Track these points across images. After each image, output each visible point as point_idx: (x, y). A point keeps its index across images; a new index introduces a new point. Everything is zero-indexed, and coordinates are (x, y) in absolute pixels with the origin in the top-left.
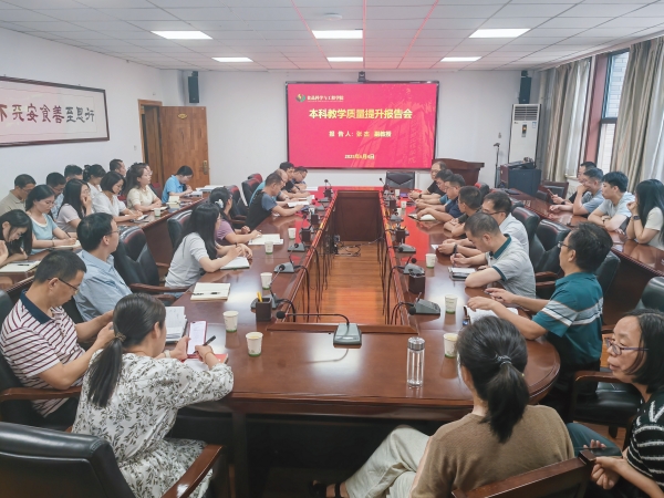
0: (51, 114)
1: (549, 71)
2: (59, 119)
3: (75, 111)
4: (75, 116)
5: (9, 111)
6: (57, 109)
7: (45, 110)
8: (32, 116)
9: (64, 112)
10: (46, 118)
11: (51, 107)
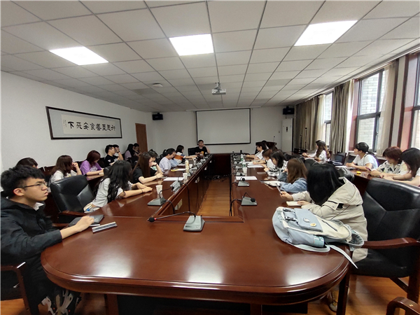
0: (95, 127)
1: (298, 105)
2: (99, 129)
3: (106, 126)
4: (106, 128)
5: (75, 125)
6: (98, 125)
7: (92, 125)
8: (86, 127)
9: (101, 126)
10: (93, 128)
11: (95, 125)
